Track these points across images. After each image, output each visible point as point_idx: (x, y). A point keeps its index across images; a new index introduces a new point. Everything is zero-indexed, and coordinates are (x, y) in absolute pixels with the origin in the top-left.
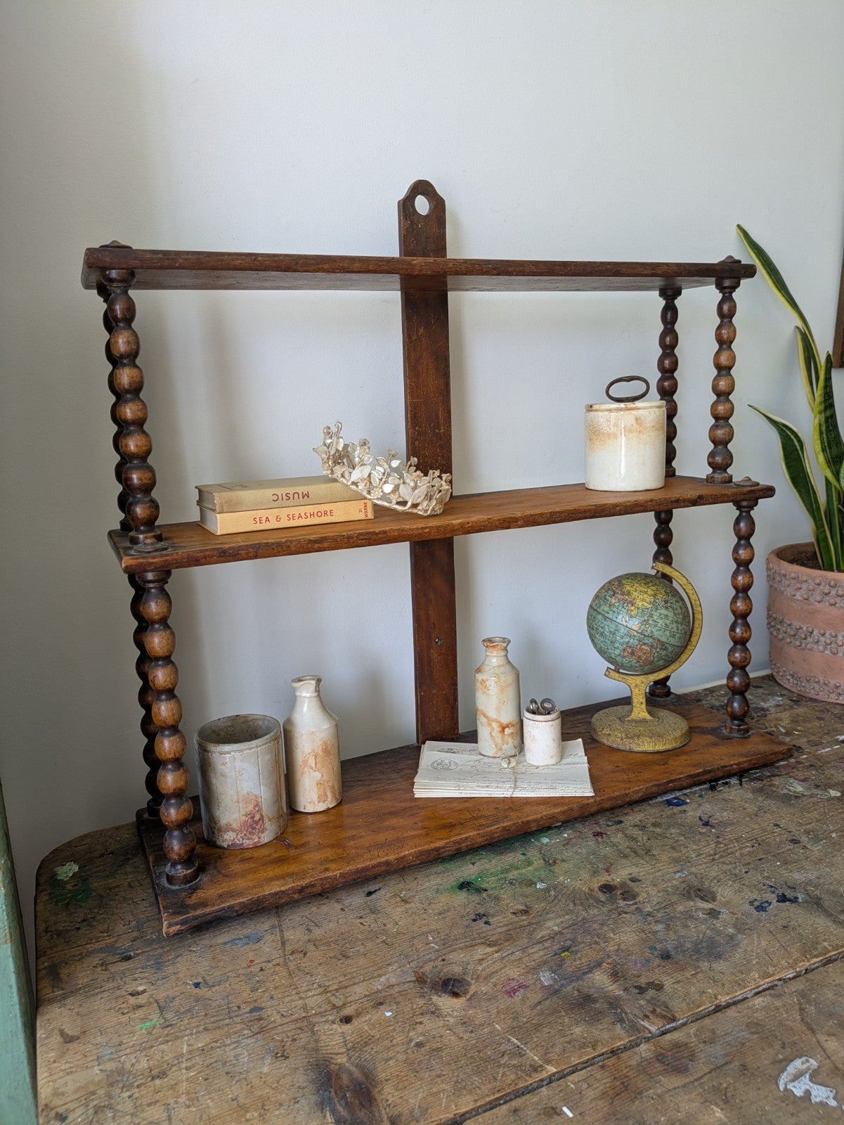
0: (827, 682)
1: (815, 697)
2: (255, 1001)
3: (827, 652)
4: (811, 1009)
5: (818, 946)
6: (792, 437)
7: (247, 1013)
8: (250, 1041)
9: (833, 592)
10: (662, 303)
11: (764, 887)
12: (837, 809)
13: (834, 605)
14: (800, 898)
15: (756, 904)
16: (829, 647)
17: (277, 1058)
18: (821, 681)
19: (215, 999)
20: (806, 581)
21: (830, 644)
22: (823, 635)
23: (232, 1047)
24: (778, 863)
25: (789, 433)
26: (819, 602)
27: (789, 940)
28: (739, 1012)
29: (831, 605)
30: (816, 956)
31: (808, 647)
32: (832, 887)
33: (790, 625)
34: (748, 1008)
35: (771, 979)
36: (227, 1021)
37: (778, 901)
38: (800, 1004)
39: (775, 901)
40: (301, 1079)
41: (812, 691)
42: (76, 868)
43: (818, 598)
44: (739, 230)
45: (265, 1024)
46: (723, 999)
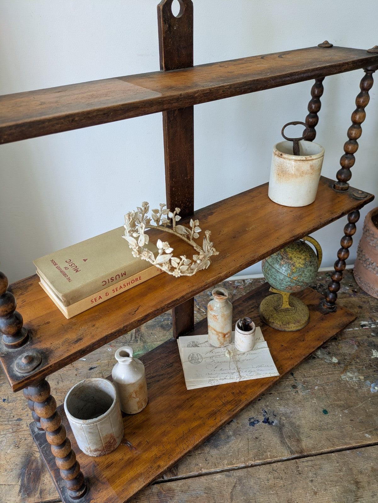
0: (373, 288)
1: (367, 292)
2: (21, 415)
4: (239, 488)
5: (265, 454)
7: (15, 420)
8: (10, 435)
11: (262, 411)
12: (329, 371)
14: (275, 423)
15: (252, 420)
17: (15, 447)
18: (371, 287)
19: (7, 410)
23: (2, 436)
24: (278, 398)
27: (254, 446)
28: (206, 480)
30: (260, 460)
31: (369, 269)
32: (294, 420)
33: (364, 255)
34: (212, 479)
35: (232, 466)
36: (6, 422)
37: (263, 422)
38: (236, 484)
39: (262, 421)
40: (18, 460)
41: (366, 289)
45: (19, 428)
46: (204, 471)
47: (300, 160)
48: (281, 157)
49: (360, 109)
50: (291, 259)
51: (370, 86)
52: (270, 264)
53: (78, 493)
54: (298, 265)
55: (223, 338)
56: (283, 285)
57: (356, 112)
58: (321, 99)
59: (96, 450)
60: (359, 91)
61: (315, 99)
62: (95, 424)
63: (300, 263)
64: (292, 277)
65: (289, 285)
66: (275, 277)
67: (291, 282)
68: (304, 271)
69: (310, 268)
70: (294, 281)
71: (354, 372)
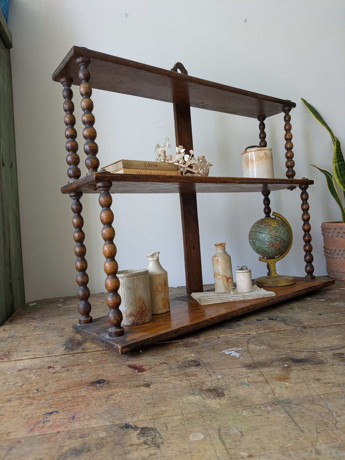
0: (344, 272)
1: (340, 279)
3: (342, 258)
4: (253, 340)
5: (273, 328)
6: (329, 175)
7: (59, 329)
8: (56, 334)
9: (341, 232)
10: (259, 122)
11: (267, 317)
13: (342, 237)
14: (278, 320)
15: (259, 320)
16: (343, 256)
17: (60, 337)
18: (342, 272)
19: (53, 327)
20: (331, 229)
21: (343, 254)
22: (340, 251)
23: (49, 334)
24: (278, 312)
25: (328, 174)
26: (337, 236)
27: (262, 327)
29: (341, 237)
31: (336, 256)
32: (295, 318)
33: (328, 249)
35: (246, 333)
36: (52, 330)
37: (268, 320)
40: (63, 340)
41: (339, 276)
42: (35, 304)
43: (336, 235)
44: (302, 100)
45: (63, 331)
47: (257, 150)
48: (246, 153)
49: (288, 131)
50: (268, 222)
51: (290, 119)
52: (254, 231)
53: (117, 329)
54: (273, 225)
55: (227, 282)
56: (266, 243)
57: (286, 135)
58: (266, 139)
59: (131, 315)
60: (285, 123)
61: (262, 139)
62: (133, 277)
63: (274, 224)
64: (271, 234)
65: (271, 241)
66: (259, 238)
67: (272, 238)
68: (278, 229)
69: (282, 228)
70: (274, 237)
71: (340, 303)
